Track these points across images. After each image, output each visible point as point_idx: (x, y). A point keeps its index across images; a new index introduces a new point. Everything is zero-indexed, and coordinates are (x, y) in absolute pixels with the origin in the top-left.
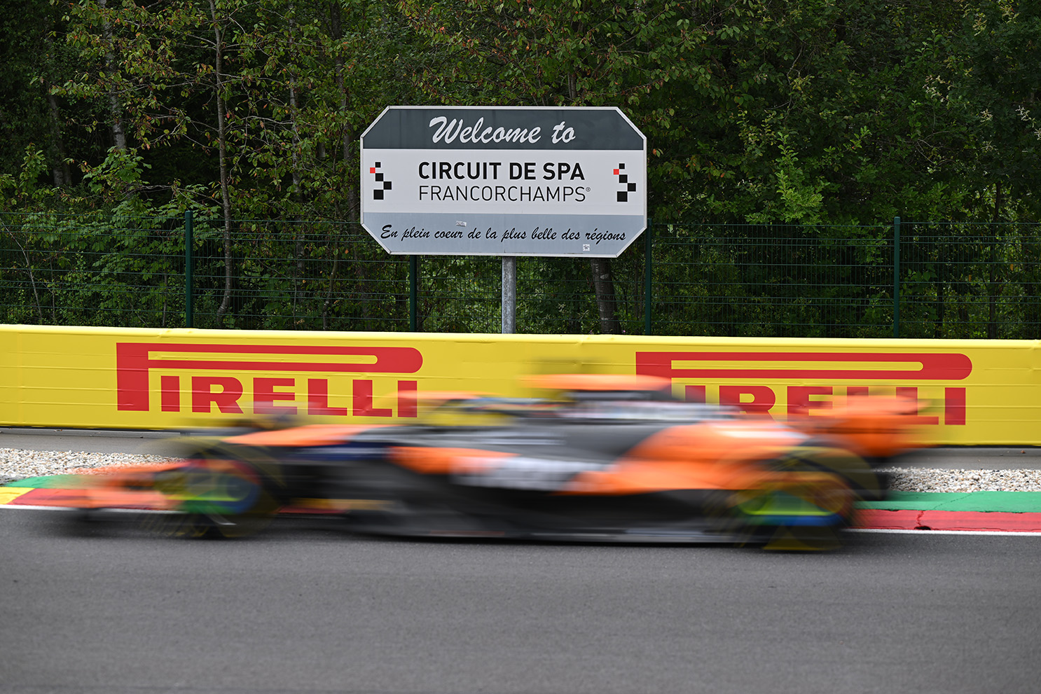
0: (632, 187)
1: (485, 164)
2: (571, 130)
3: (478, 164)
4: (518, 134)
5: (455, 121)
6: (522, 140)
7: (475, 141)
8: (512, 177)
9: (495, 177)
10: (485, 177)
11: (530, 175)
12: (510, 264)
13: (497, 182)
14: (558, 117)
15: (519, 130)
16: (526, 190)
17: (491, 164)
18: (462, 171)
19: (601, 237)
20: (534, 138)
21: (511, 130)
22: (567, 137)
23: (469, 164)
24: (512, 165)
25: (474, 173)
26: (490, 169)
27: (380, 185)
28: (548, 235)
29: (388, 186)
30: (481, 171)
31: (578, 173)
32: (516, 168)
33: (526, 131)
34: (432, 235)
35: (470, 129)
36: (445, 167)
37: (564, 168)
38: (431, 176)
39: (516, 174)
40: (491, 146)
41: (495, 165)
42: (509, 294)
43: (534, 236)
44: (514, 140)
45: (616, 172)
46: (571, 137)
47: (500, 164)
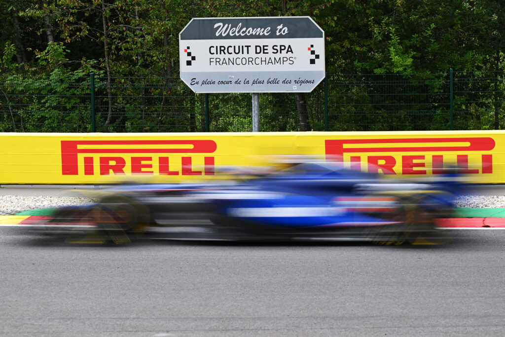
0: (317, 57)
1: (243, 47)
2: (286, 28)
3: (239, 47)
4: (259, 31)
5: (227, 25)
6: (261, 34)
7: (237, 35)
8: (256, 53)
9: (248, 53)
10: (243, 53)
11: (265, 51)
12: (256, 97)
13: (249, 56)
14: (279, 22)
15: (259, 29)
16: (264, 59)
17: (246, 46)
18: (231, 50)
19: (302, 82)
20: (267, 33)
21: (255, 29)
22: (284, 32)
23: (235, 47)
24: (256, 46)
25: (237, 51)
26: (245, 49)
27: (190, 58)
28: (275, 82)
29: (194, 58)
30: (241, 50)
31: (290, 50)
32: (258, 48)
33: (263, 29)
34: (216, 83)
35: (235, 29)
36: (222, 48)
37: (283, 48)
38: (215, 53)
39: (258, 51)
40: (246, 37)
41: (248, 47)
42: (256, 112)
43: (268, 82)
44: (257, 34)
45: (309, 49)
46: (286, 32)
47: (250, 46)
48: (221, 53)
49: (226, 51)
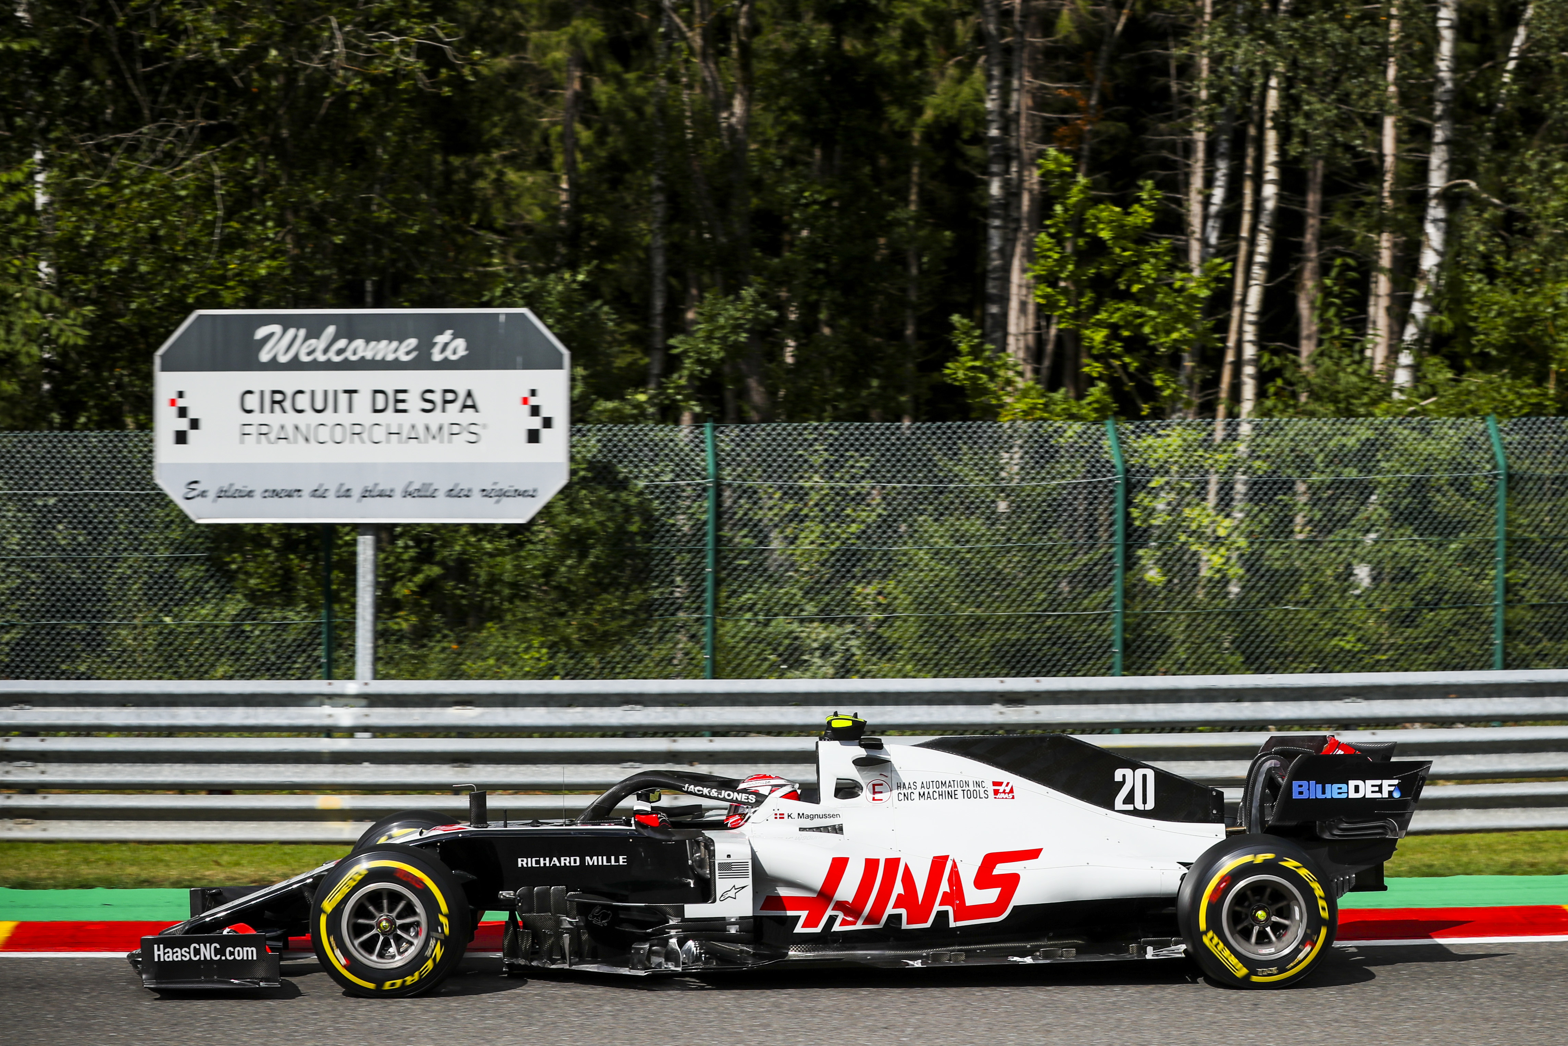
0: (548, 423)
1: (336, 392)
2: (460, 344)
3: (326, 392)
4: (383, 349)
5: (291, 332)
6: (390, 357)
8: (376, 411)
9: (350, 410)
10: (336, 411)
11: (401, 406)
12: (369, 534)
13: (353, 418)
14: (442, 324)
15: (385, 343)
16: (394, 429)
17: (346, 392)
18: (303, 402)
19: (502, 494)
20: (408, 353)
21: (374, 344)
22: (455, 352)
23: (313, 392)
24: (376, 392)
25: (319, 405)
26: (343, 398)
27: (183, 424)
28: (425, 493)
30: (330, 401)
31: (470, 403)
32: (380, 398)
33: (395, 344)
34: (258, 494)
35: (313, 342)
36: (278, 397)
37: (450, 396)
38: (257, 409)
39: (380, 405)
41: (350, 393)
42: (369, 577)
43: (407, 494)
44: (378, 358)
45: (525, 401)
46: (462, 352)
47: (355, 391)
48: (272, 411)
49: (287, 404)
